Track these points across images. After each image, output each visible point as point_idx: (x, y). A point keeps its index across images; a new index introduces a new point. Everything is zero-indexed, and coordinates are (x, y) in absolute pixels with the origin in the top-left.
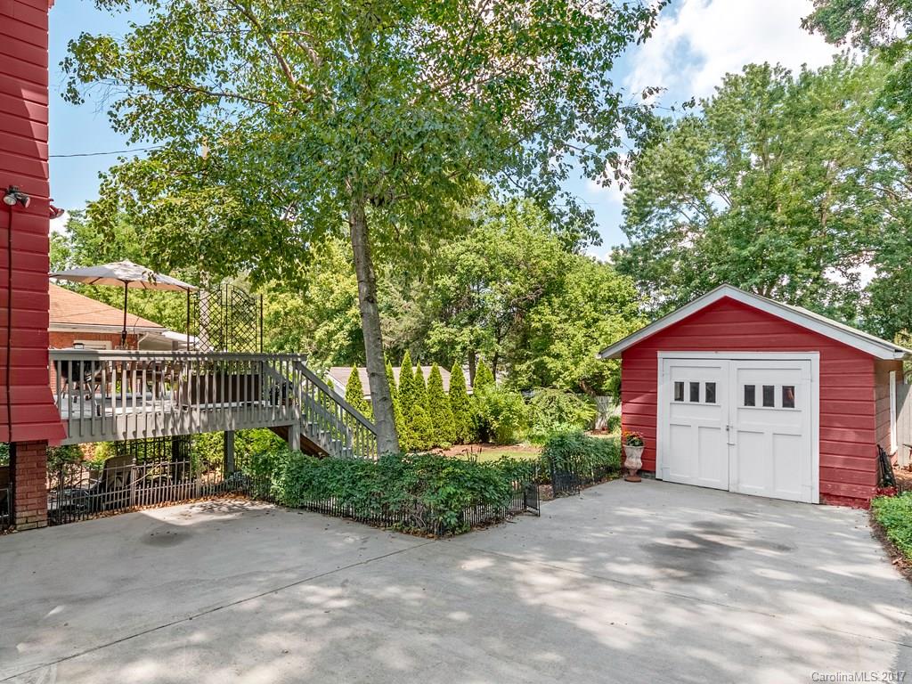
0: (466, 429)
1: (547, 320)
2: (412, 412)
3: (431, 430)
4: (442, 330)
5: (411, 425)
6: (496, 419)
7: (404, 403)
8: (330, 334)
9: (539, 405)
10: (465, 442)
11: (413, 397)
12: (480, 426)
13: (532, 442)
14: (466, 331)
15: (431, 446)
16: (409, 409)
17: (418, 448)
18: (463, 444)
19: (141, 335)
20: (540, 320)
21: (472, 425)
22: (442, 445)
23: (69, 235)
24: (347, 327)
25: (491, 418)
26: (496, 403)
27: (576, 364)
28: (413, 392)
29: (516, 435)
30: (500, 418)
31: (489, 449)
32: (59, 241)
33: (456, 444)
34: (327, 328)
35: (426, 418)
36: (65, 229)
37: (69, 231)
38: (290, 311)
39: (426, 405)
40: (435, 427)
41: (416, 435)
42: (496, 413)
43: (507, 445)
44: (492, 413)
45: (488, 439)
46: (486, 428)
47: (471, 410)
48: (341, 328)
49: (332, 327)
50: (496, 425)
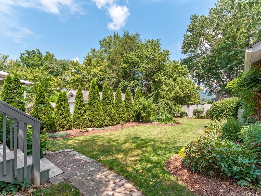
0: (131, 116)
1: (160, 78)
2: (107, 108)
3: (116, 116)
4: (124, 82)
5: (106, 114)
6: (144, 112)
7: (103, 104)
9: (161, 106)
10: (131, 121)
11: (108, 101)
12: (137, 115)
13: (159, 122)
14: (132, 82)
15: (115, 123)
16: (106, 107)
17: (109, 124)
18: (130, 122)
20: (157, 78)
21: (133, 114)
22: (120, 123)
25: (142, 111)
26: (144, 105)
27: (171, 92)
28: (108, 99)
29: (152, 118)
30: (146, 111)
31: (141, 124)
32: (18, 62)
33: (127, 122)
35: (114, 111)
39: (114, 105)
40: (118, 115)
41: (109, 118)
42: (144, 109)
43: (148, 122)
44: (142, 109)
45: (140, 120)
46: (139, 115)
47: (134, 108)
50: (144, 114)
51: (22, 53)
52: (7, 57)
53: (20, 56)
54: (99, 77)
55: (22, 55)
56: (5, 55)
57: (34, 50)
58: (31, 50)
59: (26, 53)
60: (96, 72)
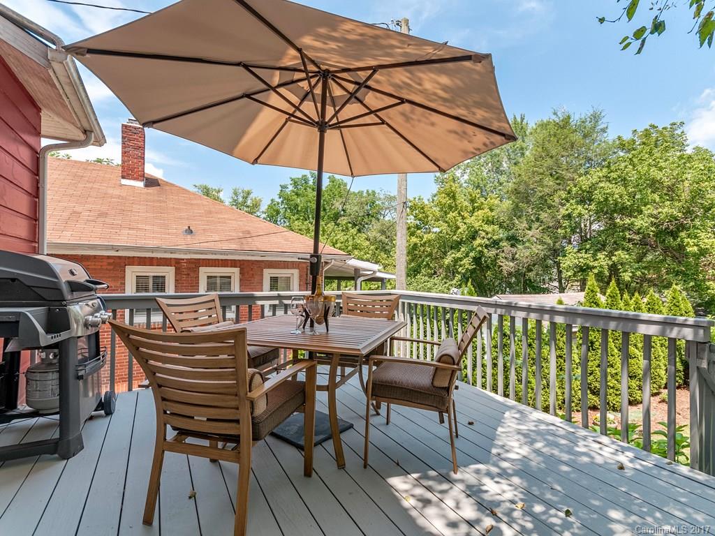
8: (456, 261)
19: (326, 263)
23: (280, 201)
24: (472, 254)
32: (275, 205)
34: (454, 255)
36: (278, 197)
37: (280, 198)
38: (425, 243)
48: (467, 255)
49: (459, 255)
51: (282, 184)
52: (249, 193)
53: (278, 192)
54: (484, 238)
55: (283, 187)
56: (246, 189)
57: (305, 176)
58: (300, 177)
59: (291, 184)
60: (477, 225)
